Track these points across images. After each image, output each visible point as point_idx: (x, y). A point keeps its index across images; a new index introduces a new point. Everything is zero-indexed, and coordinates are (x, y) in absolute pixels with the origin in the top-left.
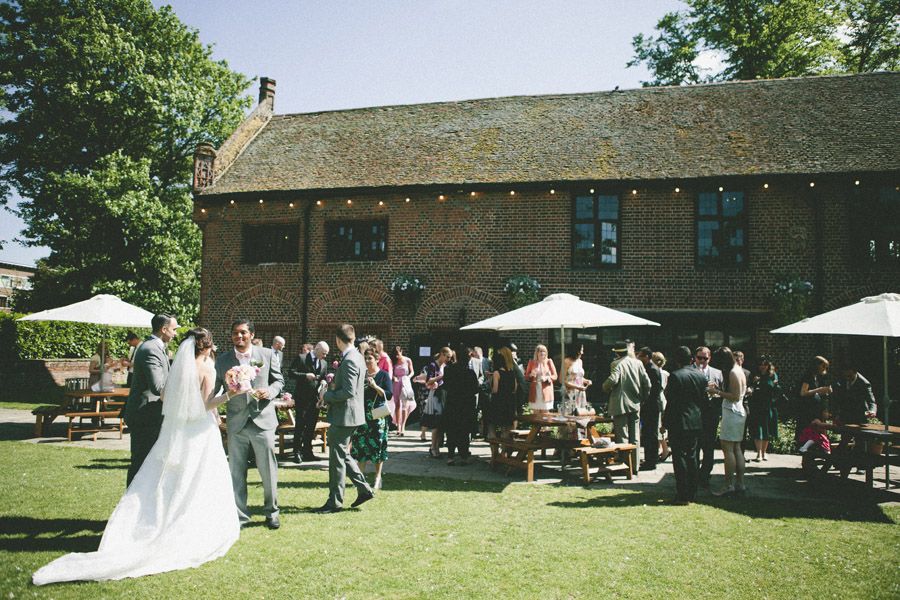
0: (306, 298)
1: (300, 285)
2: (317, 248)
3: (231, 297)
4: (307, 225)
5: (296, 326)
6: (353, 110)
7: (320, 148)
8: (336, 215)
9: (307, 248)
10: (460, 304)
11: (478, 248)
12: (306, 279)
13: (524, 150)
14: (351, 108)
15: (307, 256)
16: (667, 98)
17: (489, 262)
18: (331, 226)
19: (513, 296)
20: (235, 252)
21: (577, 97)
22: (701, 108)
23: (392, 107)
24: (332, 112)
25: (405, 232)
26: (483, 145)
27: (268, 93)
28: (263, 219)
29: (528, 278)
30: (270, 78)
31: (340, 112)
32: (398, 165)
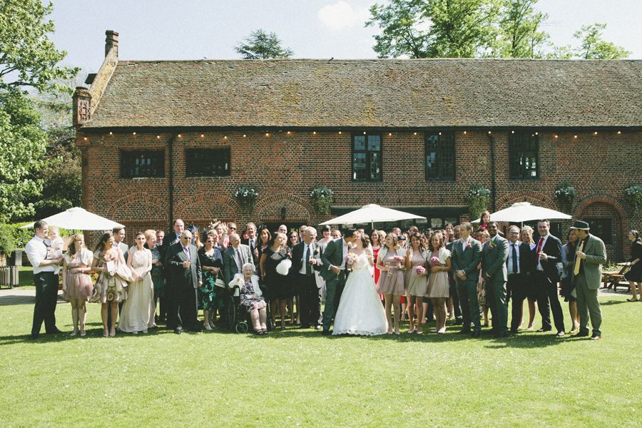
0: (171, 202)
1: (167, 194)
2: (179, 165)
3: (112, 203)
4: (171, 150)
5: (165, 222)
6: (185, 62)
7: (168, 92)
8: (193, 144)
9: (171, 167)
10: (282, 205)
11: (293, 169)
12: (171, 188)
13: (317, 102)
14: (183, 60)
15: (171, 172)
16: (404, 68)
17: (300, 177)
18: (189, 153)
19: (317, 199)
20: (114, 169)
21: (346, 63)
22: (425, 76)
23: (215, 61)
24: (168, 62)
25: (241, 156)
26: (288, 97)
27: (114, 43)
28: (135, 146)
29: (325, 188)
30: (115, 31)
31: (174, 62)
32: (232, 109)
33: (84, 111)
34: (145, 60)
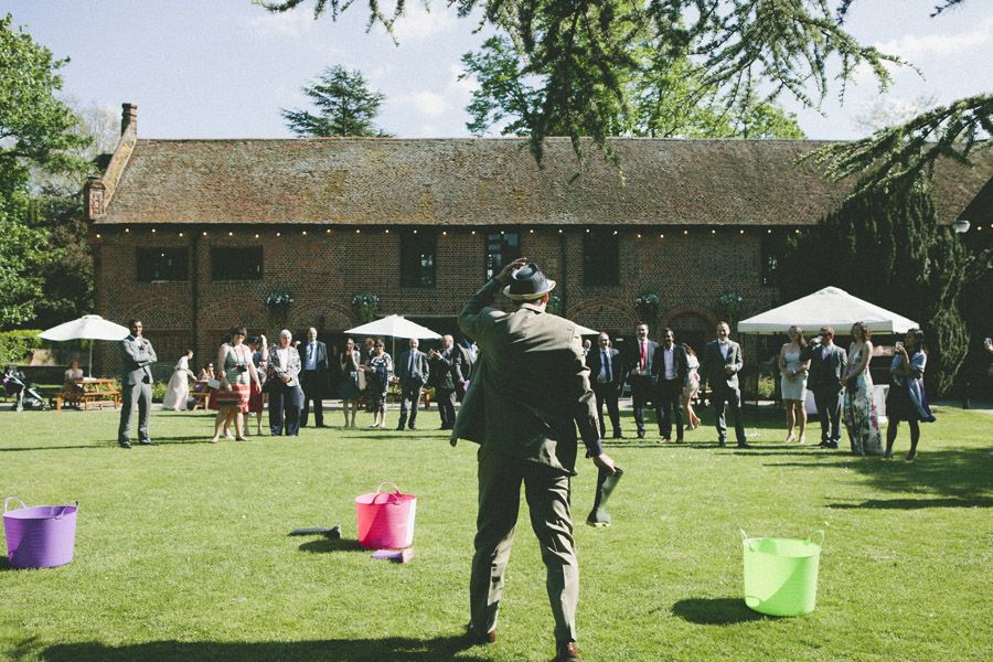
0: (195, 308)
1: (190, 299)
2: (205, 269)
3: (128, 309)
4: (195, 248)
5: (188, 331)
6: (216, 141)
7: (194, 179)
8: (219, 243)
9: (195, 269)
10: (320, 313)
11: (333, 271)
12: (195, 293)
13: (366, 193)
14: (213, 138)
15: (195, 275)
16: (475, 149)
17: (341, 281)
18: (216, 253)
19: (359, 307)
20: (130, 271)
21: (408, 142)
22: (499, 161)
23: (253, 141)
24: (196, 141)
25: (276, 259)
26: (334, 188)
27: (132, 118)
28: (155, 245)
29: (370, 295)
30: (133, 104)
31: (203, 141)
32: (267, 203)
33: (97, 204)
34: (168, 138)
